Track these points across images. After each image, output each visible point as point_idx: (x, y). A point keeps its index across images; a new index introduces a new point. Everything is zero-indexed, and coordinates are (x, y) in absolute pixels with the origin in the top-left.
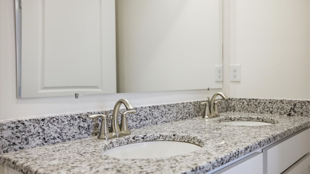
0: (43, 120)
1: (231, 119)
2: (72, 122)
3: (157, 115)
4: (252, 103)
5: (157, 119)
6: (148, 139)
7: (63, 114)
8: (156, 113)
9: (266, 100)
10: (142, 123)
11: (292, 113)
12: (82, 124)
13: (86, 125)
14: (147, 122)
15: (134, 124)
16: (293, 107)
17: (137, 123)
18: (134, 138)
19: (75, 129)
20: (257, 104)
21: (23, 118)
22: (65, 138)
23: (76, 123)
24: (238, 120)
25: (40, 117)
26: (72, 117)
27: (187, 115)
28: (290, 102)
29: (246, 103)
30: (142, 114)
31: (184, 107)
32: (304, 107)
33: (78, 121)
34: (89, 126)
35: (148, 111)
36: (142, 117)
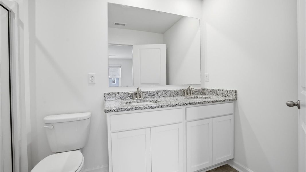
0: (115, 93)
1: (197, 97)
2: (124, 94)
3: (160, 94)
4: (212, 91)
5: (160, 96)
6: (148, 101)
7: (122, 92)
8: (159, 93)
9: (217, 90)
10: (152, 96)
11: (226, 95)
12: (128, 95)
13: (129, 96)
14: (155, 96)
15: (149, 96)
16: (227, 93)
17: (150, 96)
18: (143, 101)
19: (125, 96)
20: (214, 91)
21: (110, 92)
22: (122, 99)
23: (126, 95)
24: (201, 98)
25: (114, 92)
26: (125, 93)
27: (176, 95)
28: (225, 91)
29: (210, 91)
30: (153, 93)
31: (174, 91)
32: (231, 93)
33: (127, 94)
34: (130, 96)
35: (155, 93)
36: (153, 94)
